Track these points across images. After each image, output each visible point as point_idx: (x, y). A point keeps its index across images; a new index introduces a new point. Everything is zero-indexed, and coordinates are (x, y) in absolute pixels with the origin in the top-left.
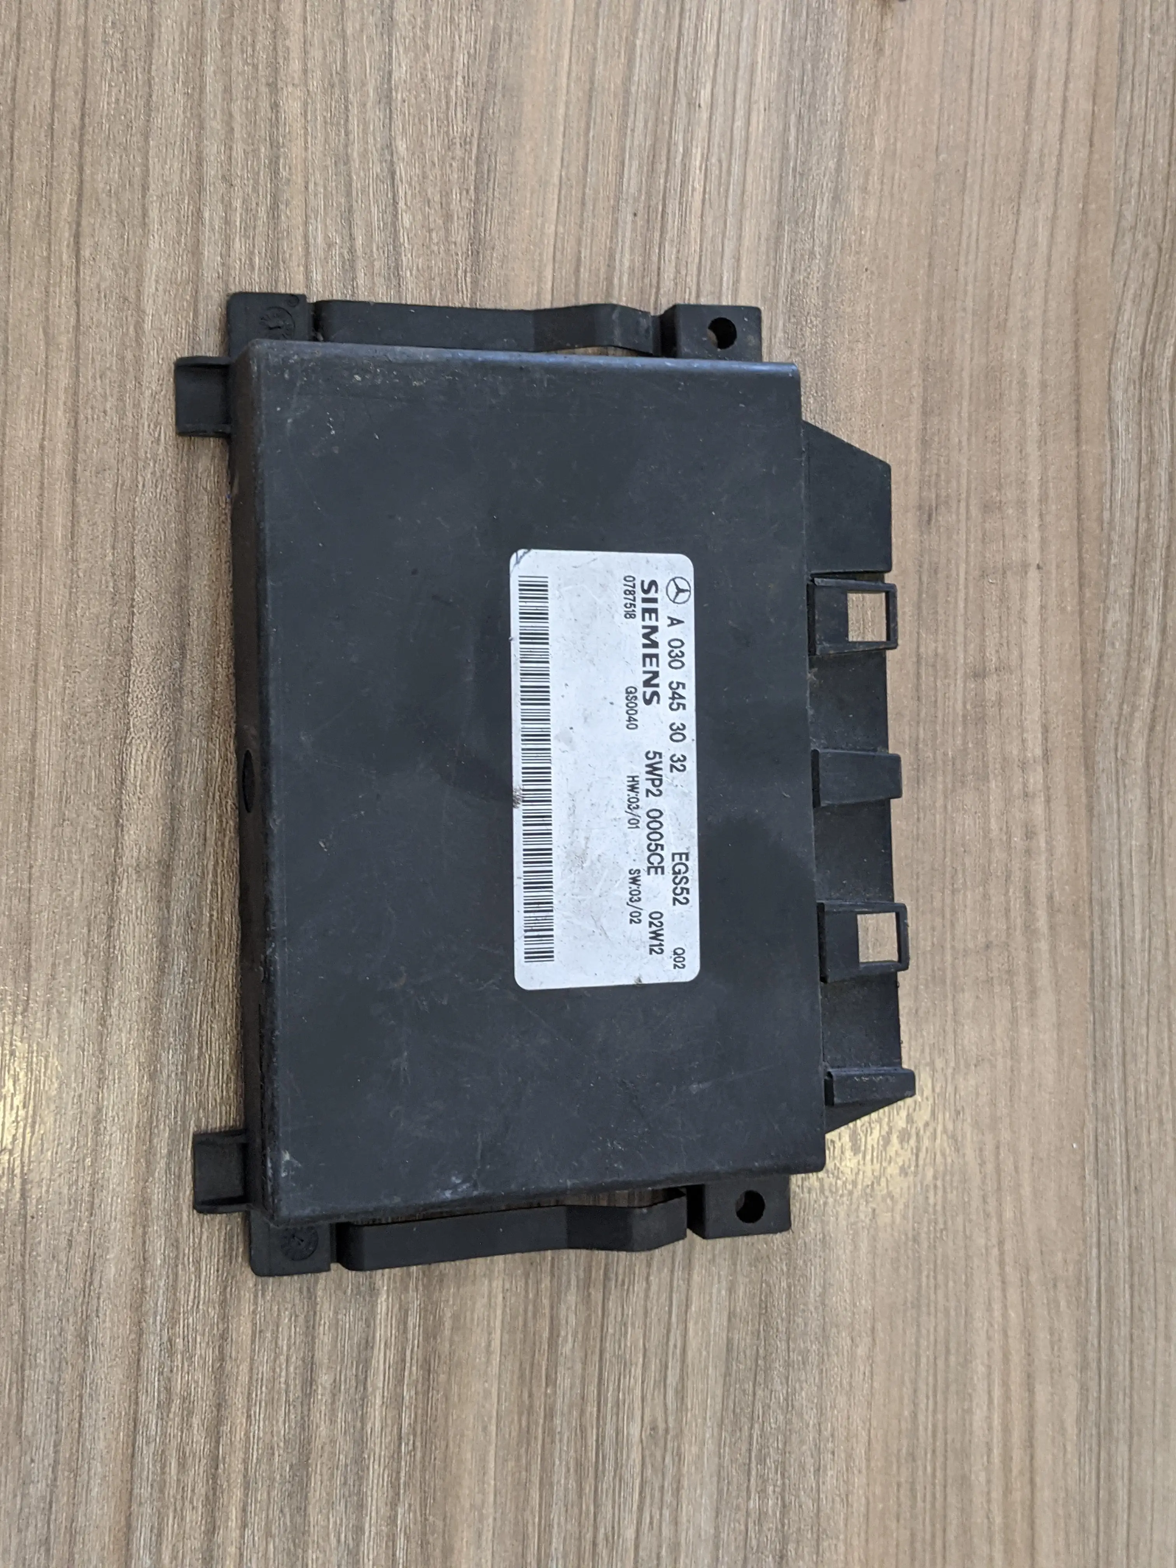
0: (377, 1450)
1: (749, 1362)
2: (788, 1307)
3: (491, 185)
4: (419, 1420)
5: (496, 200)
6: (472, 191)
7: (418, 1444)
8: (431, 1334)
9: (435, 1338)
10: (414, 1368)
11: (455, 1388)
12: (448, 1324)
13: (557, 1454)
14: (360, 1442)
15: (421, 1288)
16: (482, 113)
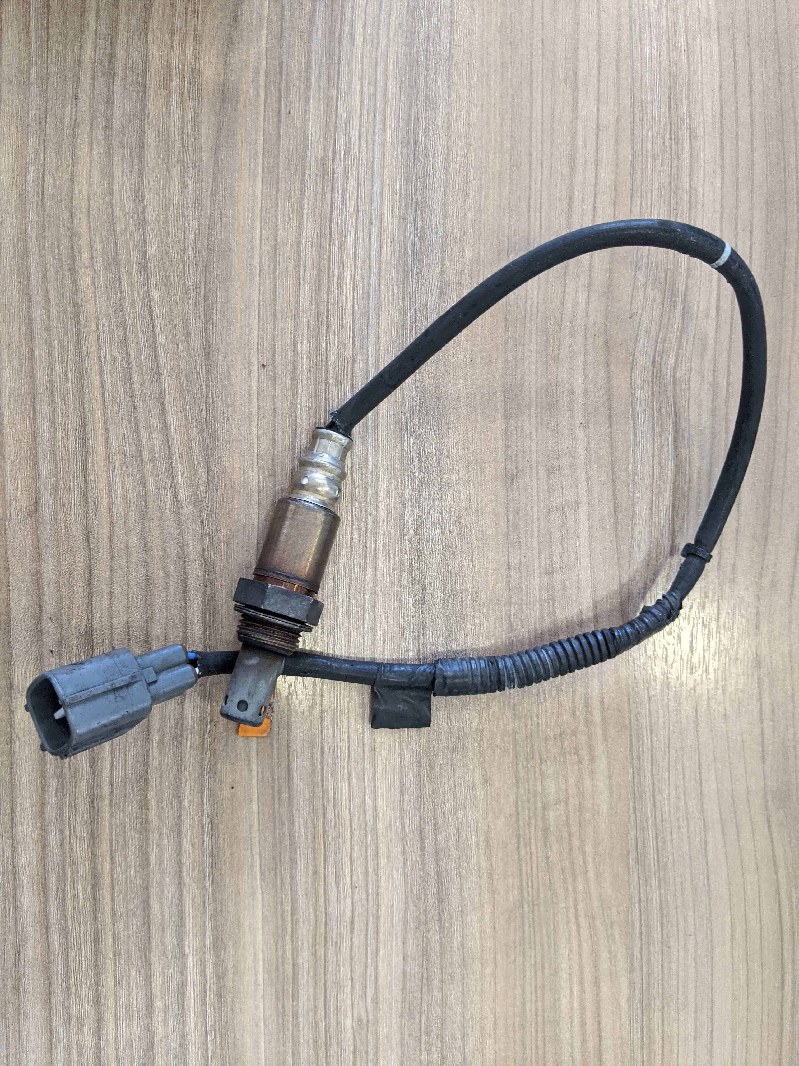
0: (193, 1039)
1: (417, 981)
2: (441, 949)
3: (214, 312)
4: (217, 1023)
5: (218, 320)
6: (202, 317)
7: (218, 1035)
8: (220, 977)
9: (223, 979)
10: (212, 996)
11: (237, 1005)
12: (230, 971)
13: (301, 1037)
14: (183, 1036)
15: (212, 952)
16: (206, 268)
